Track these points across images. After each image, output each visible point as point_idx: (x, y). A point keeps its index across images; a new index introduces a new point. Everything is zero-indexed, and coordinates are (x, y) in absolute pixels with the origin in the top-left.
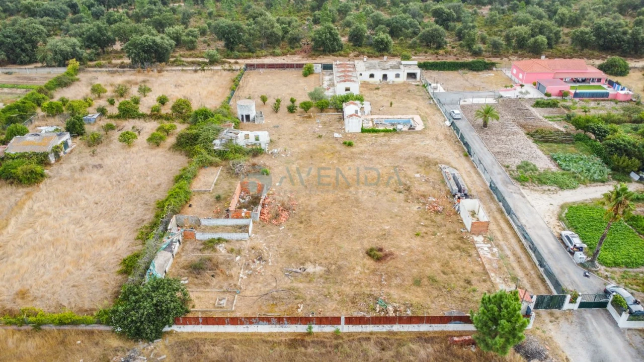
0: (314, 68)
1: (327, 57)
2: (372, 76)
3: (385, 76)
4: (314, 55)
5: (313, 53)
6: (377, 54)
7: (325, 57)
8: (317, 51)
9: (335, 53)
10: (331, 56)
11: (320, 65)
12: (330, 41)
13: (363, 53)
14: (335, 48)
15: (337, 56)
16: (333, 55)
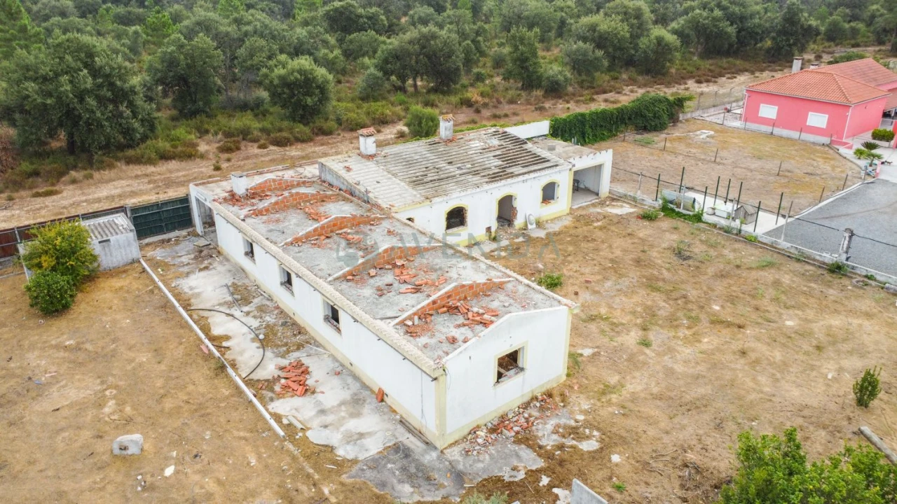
0: (94, 246)
1: (106, 174)
2: (456, 217)
3: (506, 211)
4: (36, 174)
5: (26, 166)
6: (300, 128)
7: (97, 175)
8: (42, 155)
9: (130, 152)
10: (121, 165)
11: (122, 220)
12: (101, 100)
13: (245, 134)
14: (127, 132)
15: (150, 162)
16: (129, 161)
